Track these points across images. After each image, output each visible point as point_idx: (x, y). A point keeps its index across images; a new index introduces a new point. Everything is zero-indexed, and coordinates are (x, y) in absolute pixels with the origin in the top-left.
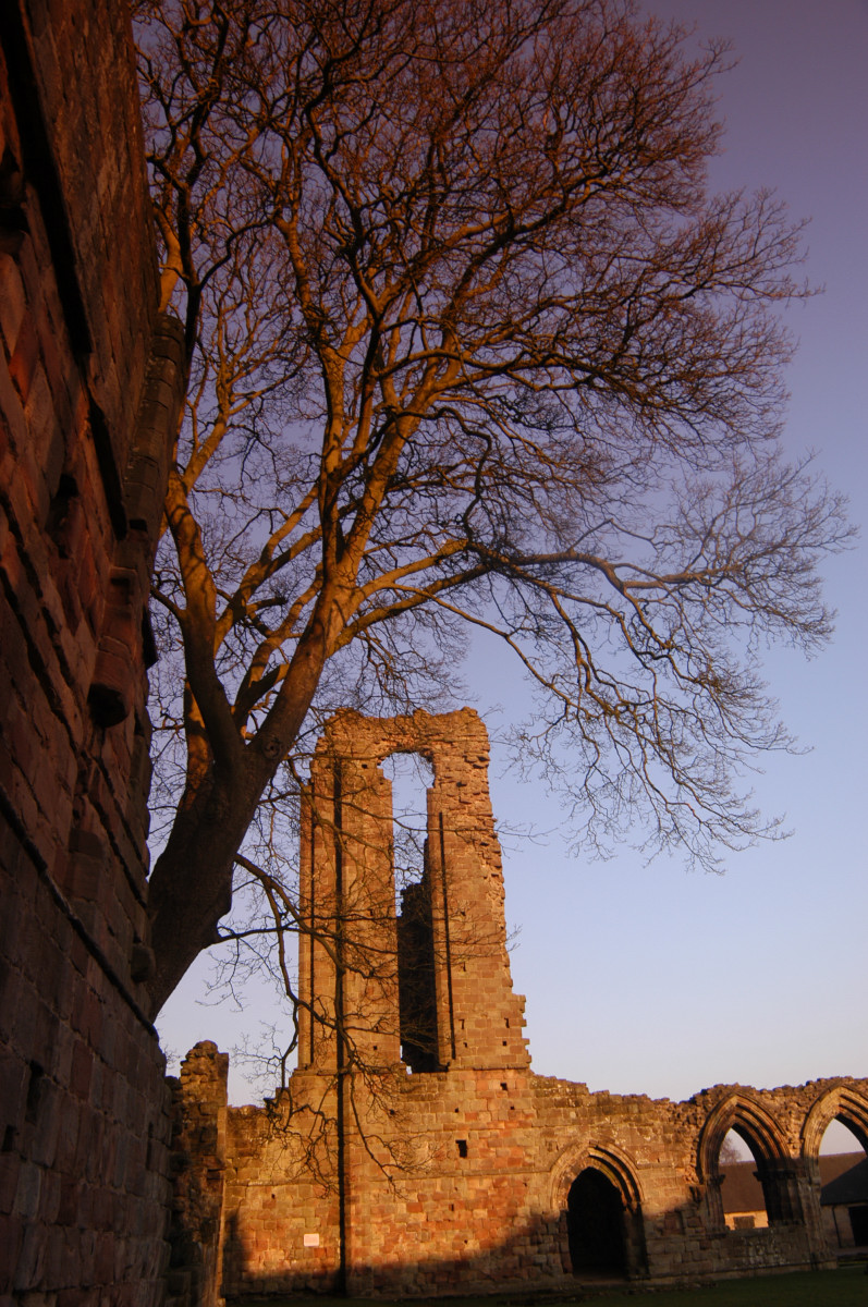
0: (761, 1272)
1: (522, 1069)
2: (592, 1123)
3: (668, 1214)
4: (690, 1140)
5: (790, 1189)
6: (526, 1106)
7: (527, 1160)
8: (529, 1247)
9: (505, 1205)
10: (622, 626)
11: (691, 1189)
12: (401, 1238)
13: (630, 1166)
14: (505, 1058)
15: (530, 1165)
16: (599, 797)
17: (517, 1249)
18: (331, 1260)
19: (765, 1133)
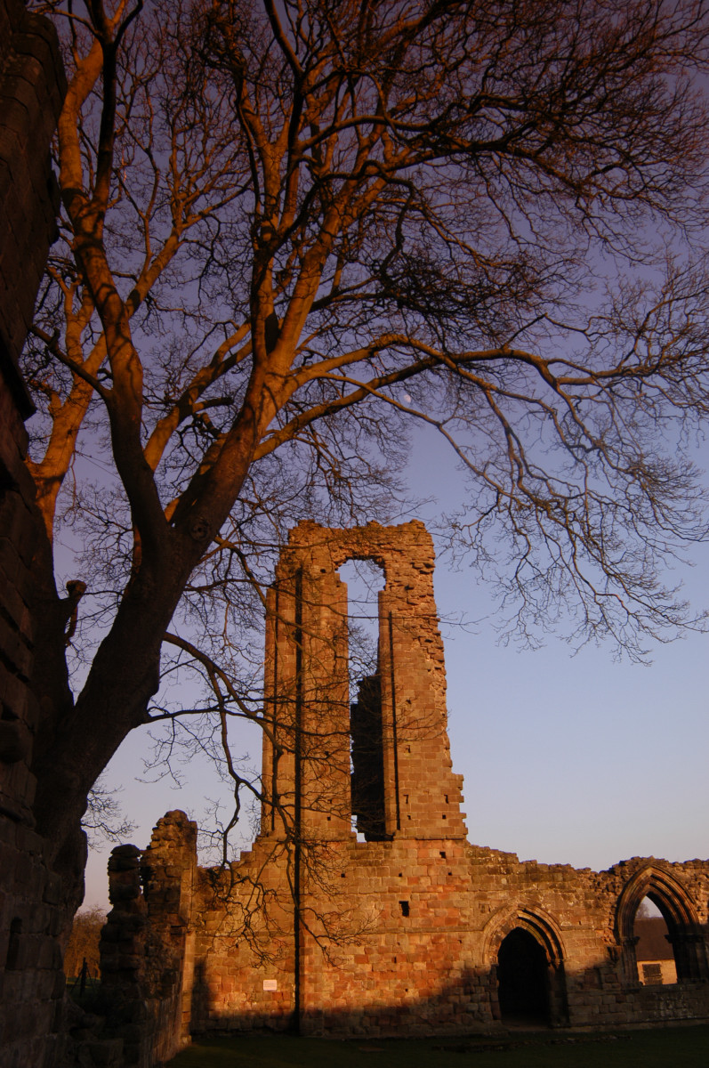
0: (670, 1024)
1: (460, 840)
2: (521, 888)
3: (588, 971)
4: (608, 905)
5: (698, 951)
6: (462, 872)
7: (462, 920)
8: (463, 997)
9: (442, 959)
10: (555, 421)
11: (609, 949)
12: (349, 985)
13: (555, 927)
14: (445, 830)
15: (465, 924)
16: (530, 589)
17: (452, 998)
18: (287, 1003)
19: (677, 901)
